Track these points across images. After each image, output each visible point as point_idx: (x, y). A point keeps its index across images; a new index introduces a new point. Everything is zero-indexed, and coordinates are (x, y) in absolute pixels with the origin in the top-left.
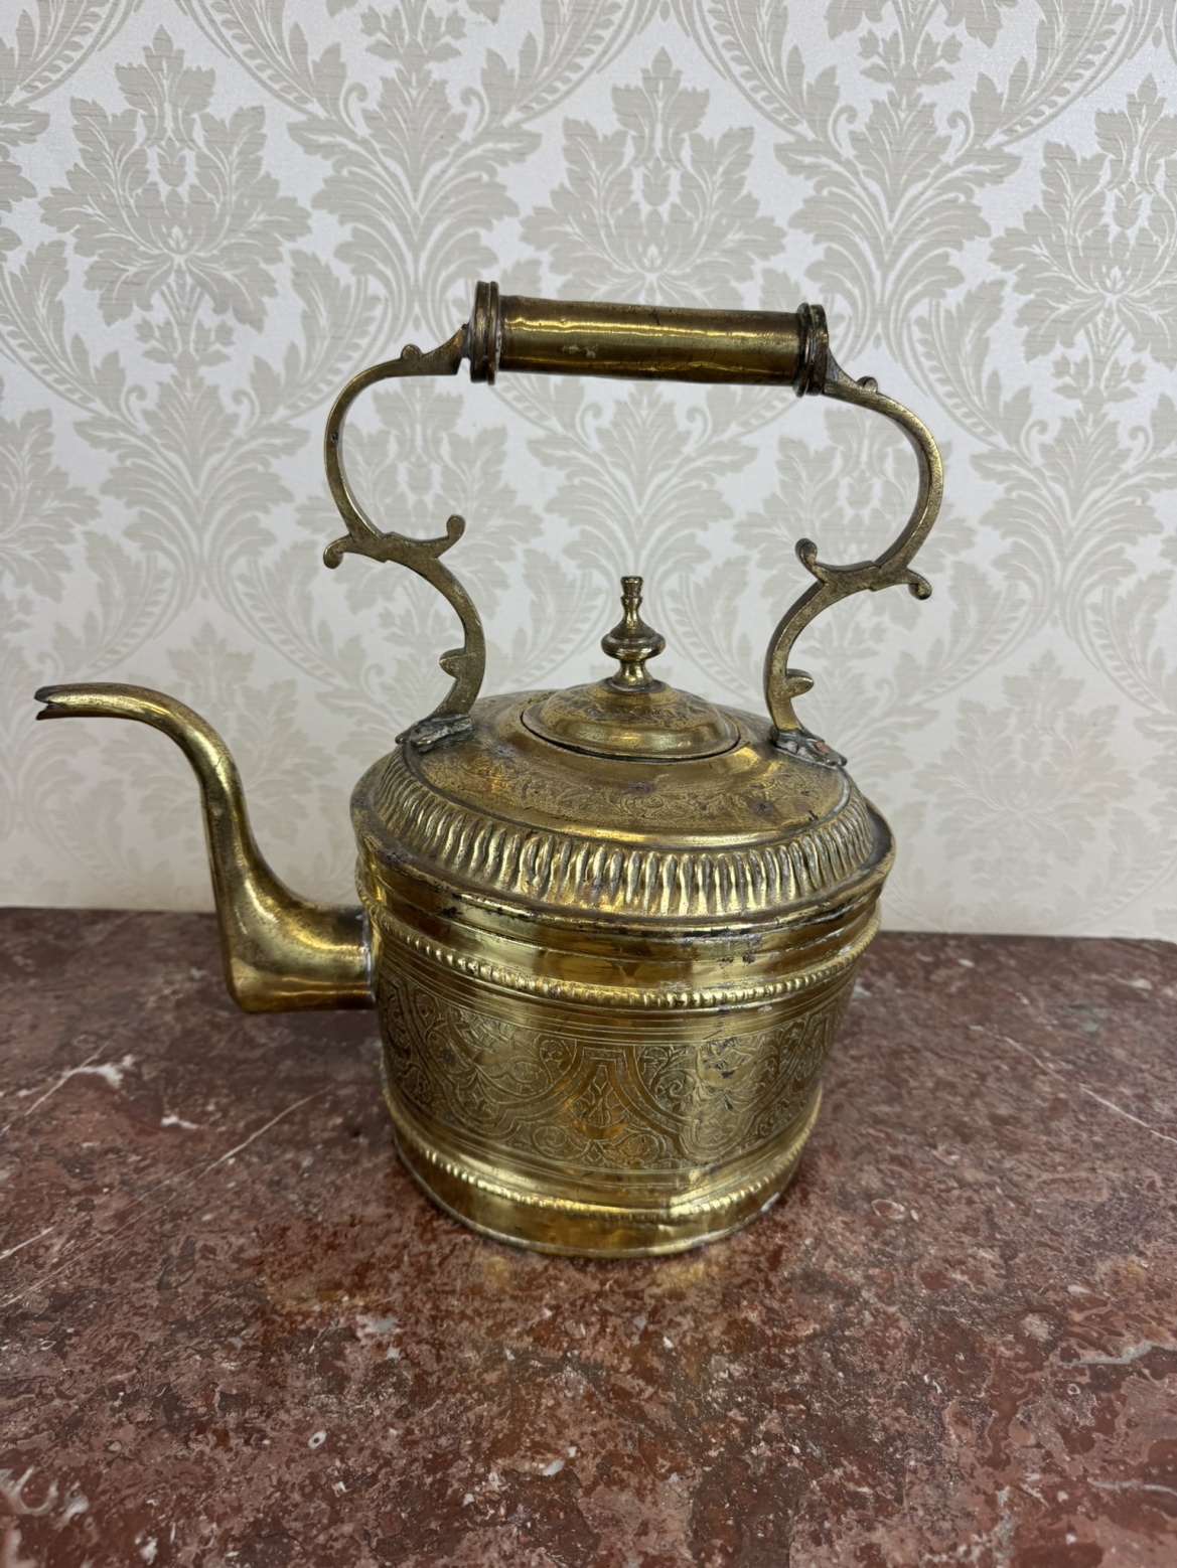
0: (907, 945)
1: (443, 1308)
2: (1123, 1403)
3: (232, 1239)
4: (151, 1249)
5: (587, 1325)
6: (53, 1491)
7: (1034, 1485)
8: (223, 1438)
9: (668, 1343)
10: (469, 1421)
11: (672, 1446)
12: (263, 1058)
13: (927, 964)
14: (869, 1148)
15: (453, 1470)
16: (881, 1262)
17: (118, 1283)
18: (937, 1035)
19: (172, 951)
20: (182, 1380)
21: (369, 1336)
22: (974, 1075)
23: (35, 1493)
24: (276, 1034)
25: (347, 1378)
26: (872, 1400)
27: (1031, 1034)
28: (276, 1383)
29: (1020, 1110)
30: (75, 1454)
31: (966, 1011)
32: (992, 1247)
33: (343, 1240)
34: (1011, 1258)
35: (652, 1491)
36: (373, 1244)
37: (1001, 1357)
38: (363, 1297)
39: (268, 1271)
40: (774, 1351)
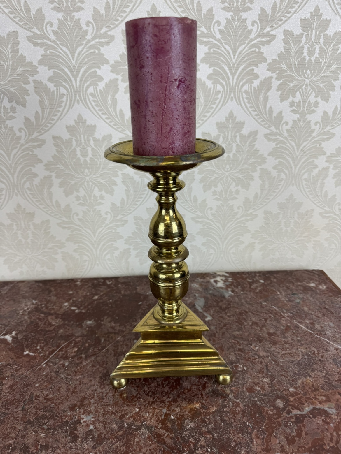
0: (244, 276)
1: (106, 410)
2: (304, 428)
3: (44, 392)
4: (20, 397)
5: (149, 413)
9: (172, 417)
10: (113, 449)
12: (54, 329)
13: (251, 282)
14: (232, 347)
16: (235, 385)
17: (10, 410)
18: (253, 306)
19: (27, 295)
20: (29, 441)
21: (85, 422)
22: (263, 320)
24: (58, 321)
25: (78, 437)
26: (231, 432)
27: (280, 304)
28: (57, 440)
29: (276, 330)
31: (261, 298)
32: (267, 378)
33: (77, 390)
34: (273, 381)
36: (86, 390)
37: (269, 414)
38: (83, 409)
39: (55, 402)
40: (203, 417)
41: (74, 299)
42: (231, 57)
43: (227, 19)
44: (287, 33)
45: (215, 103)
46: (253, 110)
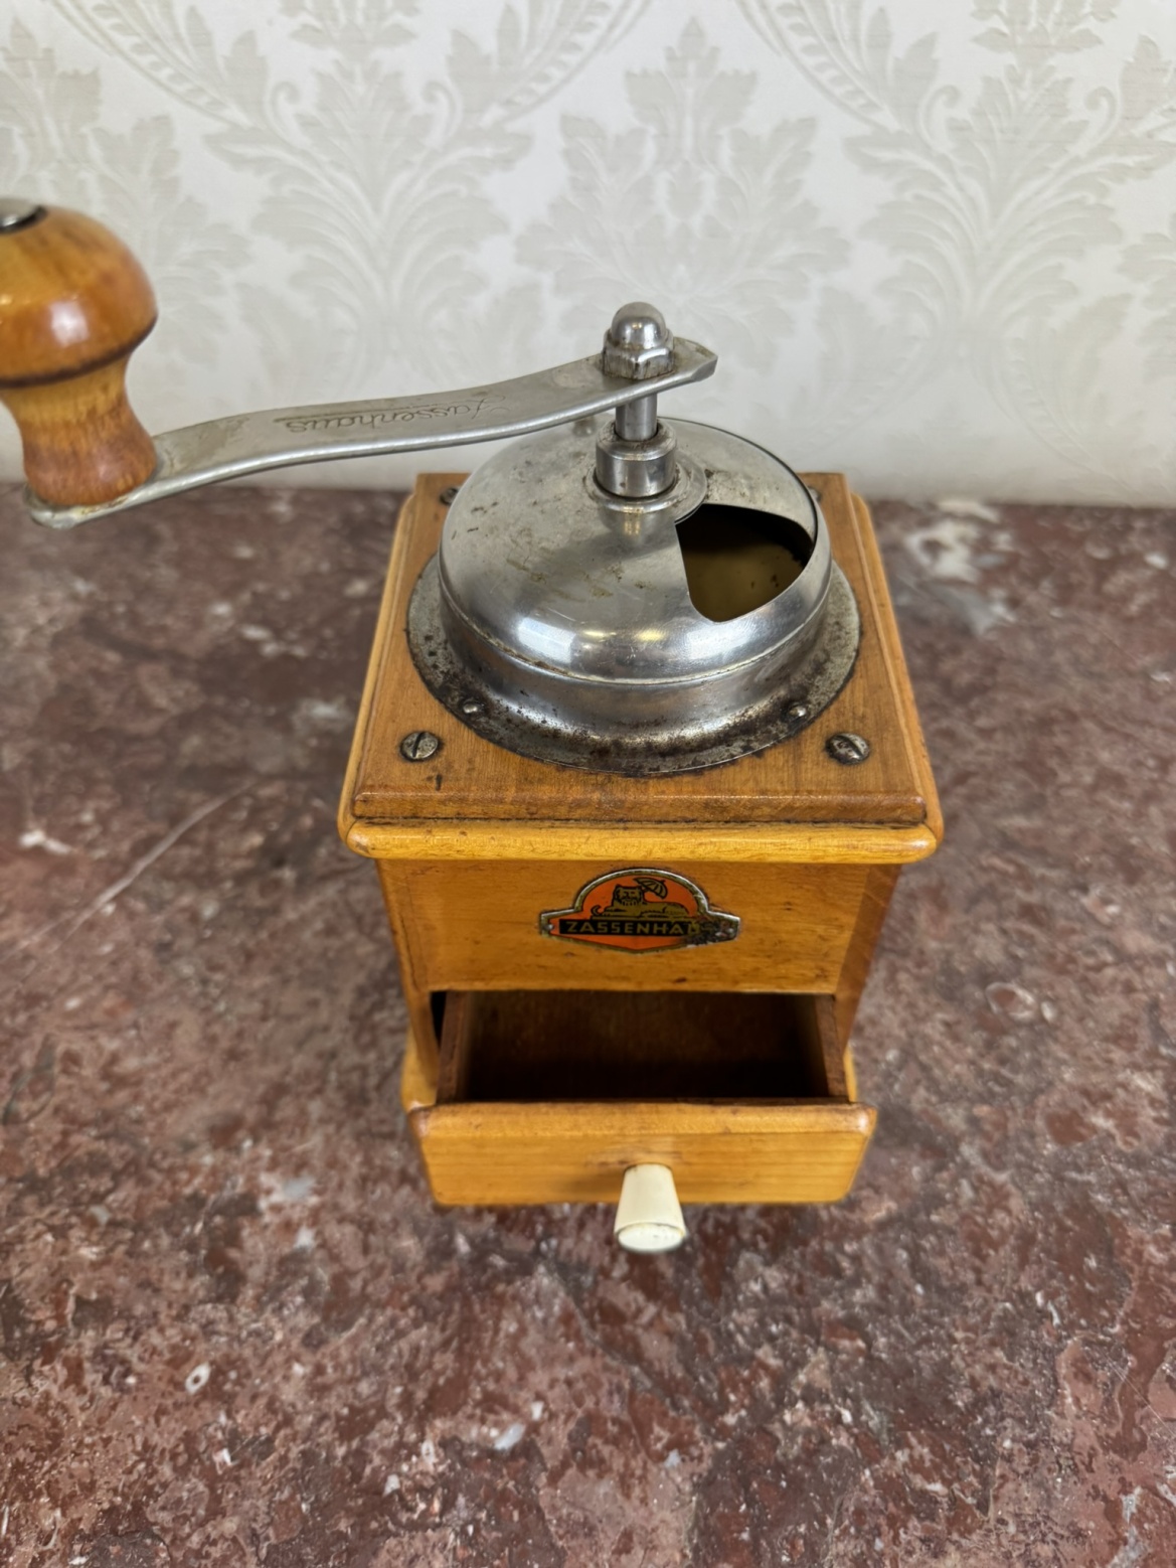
0: (1073, 527)
1: (378, 1162)
3: (104, 1041)
7: (1175, 1487)
8: (75, 1374)
10: (400, 1356)
11: (676, 1406)
12: (161, 734)
13: (1099, 562)
14: (990, 893)
15: (374, 1436)
16: (992, 1094)
18: (1105, 690)
20: (28, 1274)
21: (276, 1209)
22: (1151, 763)
24: (180, 692)
25: (242, 1278)
26: (959, 1335)
28: (148, 1283)
31: (1149, 648)
32: (1152, 1070)
33: (247, 1045)
35: (643, 1478)
36: (291, 1050)
37: (1149, 1264)
38: (271, 1143)
39: (148, 1095)
40: (829, 1246)
41: (261, 587)
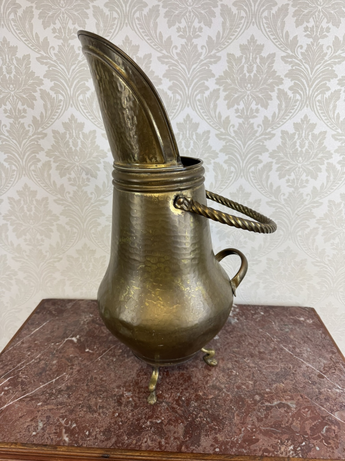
0: (249, 308)
2: (271, 413)
3: (100, 376)
4: (85, 377)
5: (168, 395)
6: (70, 422)
7: (249, 428)
8: (99, 414)
9: (183, 399)
10: (144, 412)
11: (182, 418)
12: (106, 336)
13: (253, 313)
14: (231, 359)
15: (141, 421)
16: (228, 383)
17: (79, 384)
18: (251, 332)
19: (86, 310)
20: (92, 403)
21: (126, 396)
22: (257, 342)
23: (67, 423)
25: (122, 404)
26: (221, 411)
27: (273, 332)
28: (109, 404)
29: (266, 350)
30: (73, 416)
31: (259, 326)
32: (252, 381)
33: (121, 376)
34: (255, 383)
35: (177, 426)
36: (127, 377)
37: (249, 403)
38: (125, 388)
39: (107, 382)
40: (204, 401)
42: (242, 149)
43: (239, 123)
44: (283, 132)
45: (229, 180)
46: (258, 185)
